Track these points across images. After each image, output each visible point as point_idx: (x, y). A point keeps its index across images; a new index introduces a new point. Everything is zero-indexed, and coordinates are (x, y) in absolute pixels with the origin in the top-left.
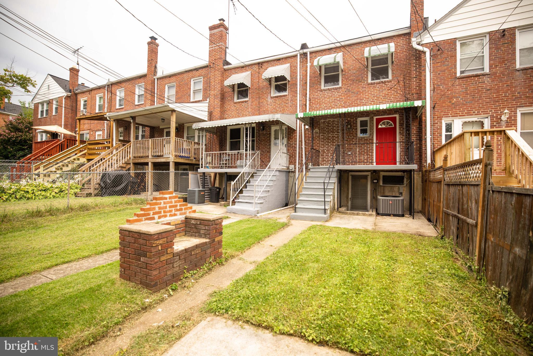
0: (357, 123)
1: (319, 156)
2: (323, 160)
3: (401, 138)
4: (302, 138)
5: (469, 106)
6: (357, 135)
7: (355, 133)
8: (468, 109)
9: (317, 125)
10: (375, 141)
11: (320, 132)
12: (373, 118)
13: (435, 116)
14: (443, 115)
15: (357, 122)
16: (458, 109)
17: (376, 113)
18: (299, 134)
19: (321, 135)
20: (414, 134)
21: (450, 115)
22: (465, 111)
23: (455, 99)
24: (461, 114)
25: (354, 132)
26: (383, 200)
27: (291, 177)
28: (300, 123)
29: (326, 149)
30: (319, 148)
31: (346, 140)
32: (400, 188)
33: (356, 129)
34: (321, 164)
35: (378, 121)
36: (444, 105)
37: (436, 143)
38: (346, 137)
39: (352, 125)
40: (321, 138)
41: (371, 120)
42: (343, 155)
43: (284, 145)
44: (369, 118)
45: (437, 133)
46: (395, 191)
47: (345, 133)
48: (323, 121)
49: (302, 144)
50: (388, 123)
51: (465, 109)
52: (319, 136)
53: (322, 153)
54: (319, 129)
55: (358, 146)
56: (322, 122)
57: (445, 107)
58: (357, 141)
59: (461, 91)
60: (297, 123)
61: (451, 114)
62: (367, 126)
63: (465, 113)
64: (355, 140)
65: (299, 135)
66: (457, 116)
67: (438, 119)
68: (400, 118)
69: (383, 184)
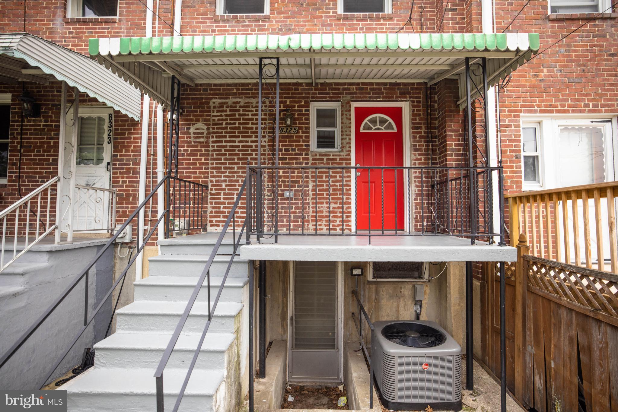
0: (308, 115)
1: (204, 200)
2: (216, 212)
3: (417, 159)
4: (155, 147)
5: (576, 91)
6: (308, 146)
7: (303, 141)
8: (575, 95)
9: (201, 111)
10: (353, 164)
11: (208, 133)
12: (348, 103)
13: (503, 106)
14: (522, 106)
15: (308, 110)
16: (553, 96)
17: (356, 93)
18: (149, 133)
19: (213, 142)
20: (453, 150)
21: (536, 108)
22: (568, 101)
23: (545, 70)
24: (559, 108)
25: (301, 137)
26: (401, 357)
27: (121, 259)
28: (151, 104)
29: (225, 181)
30: (206, 177)
31: (280, 159)
32: (418, 287)
33: (307, 131)
34: (211, 221)
35: (361, 114)
36: (523, 81)
37: (509, 177)
38: (281, 150)
39: (298, 119)
40: (211, 149)
41: (344, 109)
42: (273, 200)
43: (104, 164)
44: (339, 104)
45: (511, 151)
46: (404, 296)
47: (277, 139)
48: (218, 101)
49: (155, 164)
50: (382, 122)
51: (569, 95)
52: (207, 142)
53: (214, 192)
54: (206, 125)
55: (313, 177)
56: (217, 104)
57: (524, 86)
58: (310, 161)
59: (557, 52)
60: (142, 104)
61: (538, 106)
62: (334, 125)
63: (569, 106)
64: (303, 159)
65: (149, 138)
66: (551, 112)
67: (510, 116)
68: (413, 111)
69: (374, 277)
